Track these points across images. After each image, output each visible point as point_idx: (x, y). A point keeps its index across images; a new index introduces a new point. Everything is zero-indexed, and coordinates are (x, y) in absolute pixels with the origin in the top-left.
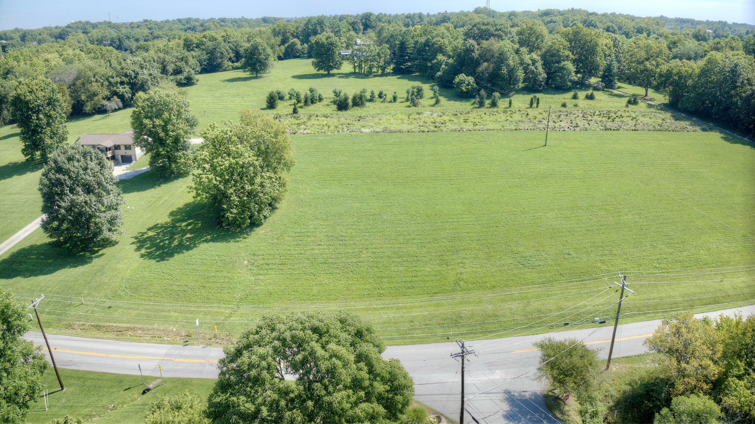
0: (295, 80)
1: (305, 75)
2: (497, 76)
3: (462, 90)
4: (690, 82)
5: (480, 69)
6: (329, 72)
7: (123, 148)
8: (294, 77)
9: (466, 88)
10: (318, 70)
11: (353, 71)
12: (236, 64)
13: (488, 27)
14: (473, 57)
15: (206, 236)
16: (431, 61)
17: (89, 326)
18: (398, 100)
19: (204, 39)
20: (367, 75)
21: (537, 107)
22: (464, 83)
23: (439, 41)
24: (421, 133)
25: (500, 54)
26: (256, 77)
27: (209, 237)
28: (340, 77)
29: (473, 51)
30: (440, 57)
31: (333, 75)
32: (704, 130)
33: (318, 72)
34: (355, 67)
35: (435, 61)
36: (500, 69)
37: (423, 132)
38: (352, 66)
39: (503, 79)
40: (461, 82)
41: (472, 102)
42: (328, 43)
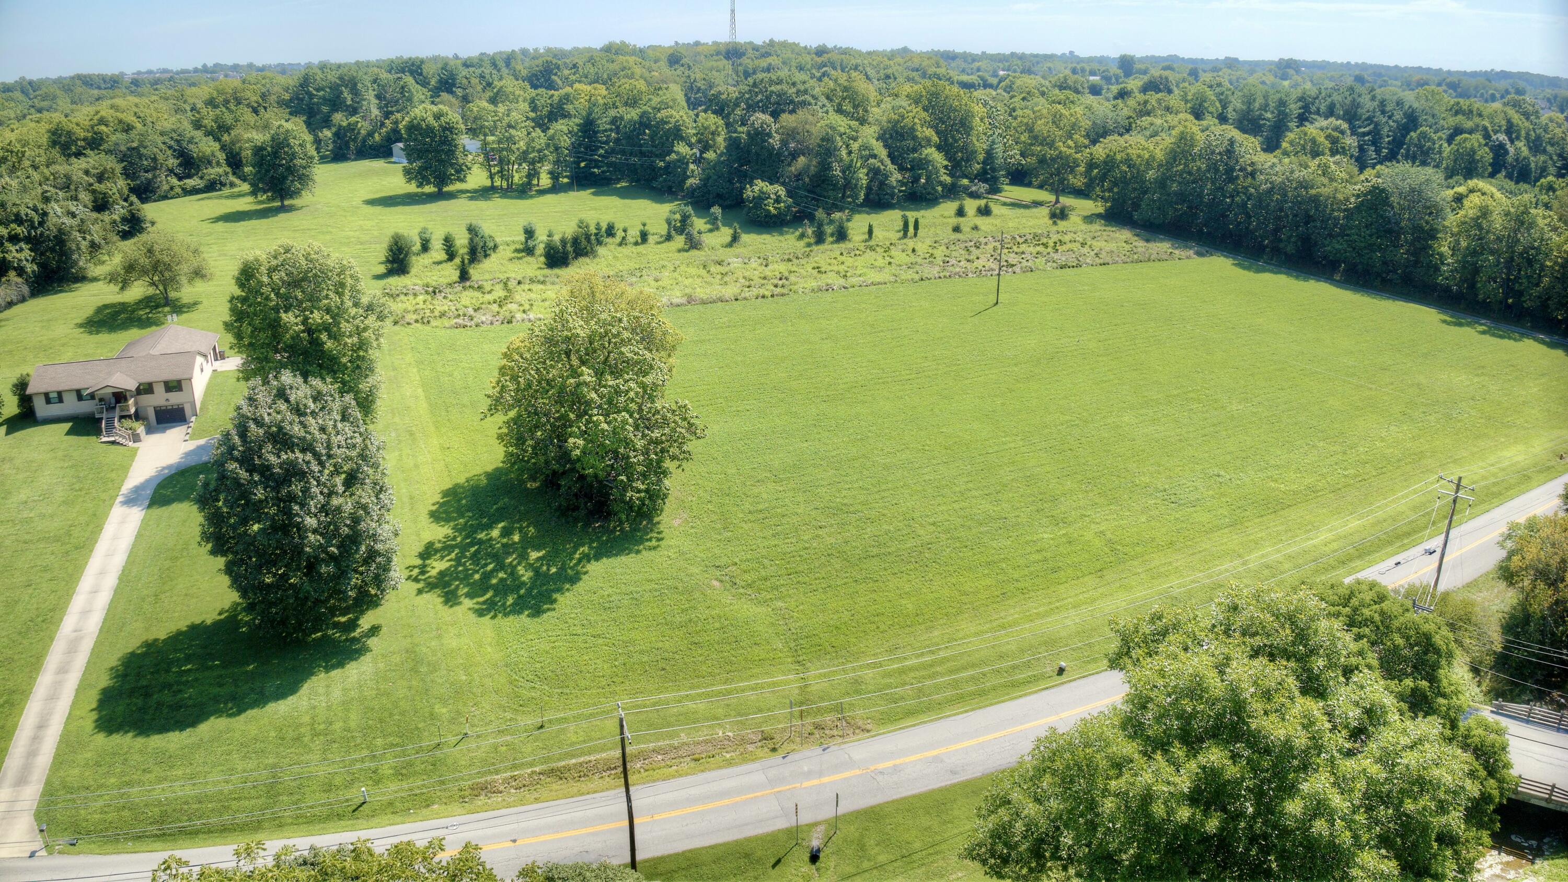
0: (378, 209)
1: (391, 198)
2: (823, 181)
3: (769, 211)
4: (1151, 174)
5: (793, 169)
6: (440, 190)
7: (159, 389)
8: (372, 202)
9: (775, 208)
10: (420, 185)
11: (488, 183)
12: (190, 183)
13: (784, 87)
14: (773, 148)
15: (576, 549)
16: (662, 157)
17: (530, 775)
18: (651, 239)
19: (103, 128)
20: (523, 191)
21: (915, 235)
22: (769, 197)
23: (671, 117)
24: (760, 299)
25: (823, 139)
26: (283, 209)
27: (585, 549)
28: (471, 198)
29: (769, 135)
30: (682, 149)
31: (451, 196)
32: (1200, 254)
33: (420, 190)
34: (491, 177)
35: (673, 156)
36: (829, 168)
37: (763, 297)
38: (485, 174)
39: (835, 187)
40: (761, 198)
41: (797, 233)
42: (440, 126)
